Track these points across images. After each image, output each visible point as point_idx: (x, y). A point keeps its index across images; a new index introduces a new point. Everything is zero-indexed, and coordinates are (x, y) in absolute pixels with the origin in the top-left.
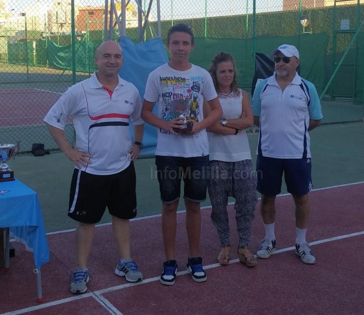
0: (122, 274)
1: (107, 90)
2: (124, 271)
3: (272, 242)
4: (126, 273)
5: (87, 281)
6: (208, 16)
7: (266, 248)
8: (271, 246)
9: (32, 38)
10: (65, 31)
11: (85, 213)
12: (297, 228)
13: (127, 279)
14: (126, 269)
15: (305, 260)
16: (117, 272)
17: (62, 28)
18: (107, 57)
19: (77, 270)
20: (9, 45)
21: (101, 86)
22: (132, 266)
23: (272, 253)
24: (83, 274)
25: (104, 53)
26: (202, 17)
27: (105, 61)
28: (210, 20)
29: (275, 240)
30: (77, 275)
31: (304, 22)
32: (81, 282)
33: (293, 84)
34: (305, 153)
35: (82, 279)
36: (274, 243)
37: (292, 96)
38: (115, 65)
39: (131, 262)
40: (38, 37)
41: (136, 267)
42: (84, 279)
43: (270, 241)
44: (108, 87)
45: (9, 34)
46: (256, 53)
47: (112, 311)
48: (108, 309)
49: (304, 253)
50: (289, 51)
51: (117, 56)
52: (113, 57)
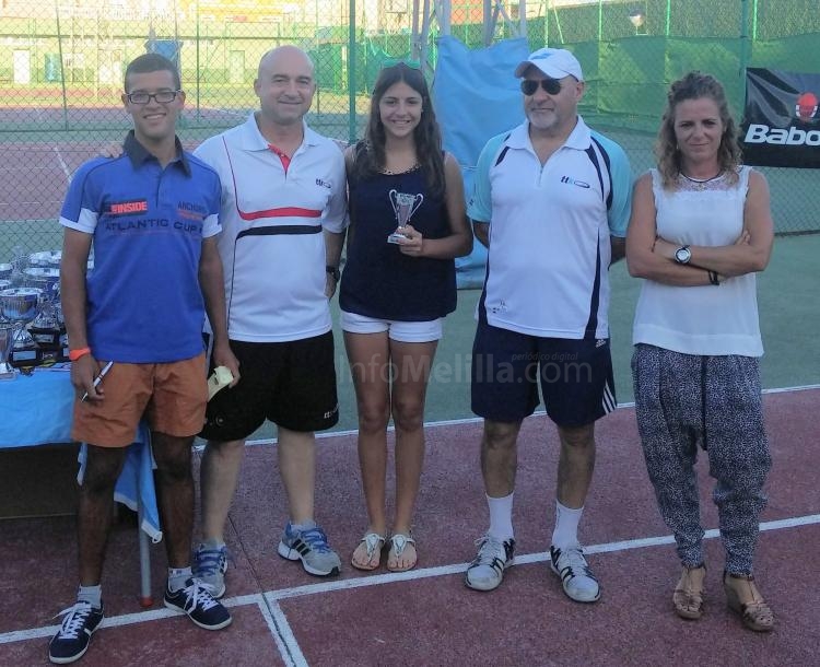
0: (295, 555)
1: (279, 154)
2: (299, 550)
3: (506, 545)
4: (303, 554)
5: (225, 570)
7: (490, 561)
8: (502, 555)
11: (221, 420)
13: (307, 567)
14: (303, 545)
15: (572, 592)
16: (284, 550)
18: (280, 81)
19: (202, 547)
21: (265, 144)
22: (316, 538)
24: (216, 555)
25: (275, 73)
27: (276, 89)
30: (203, 557)
32: (212, 573)
33: (570, 148)
34: (592, 325)
36: (509, 548)
37: (565, 180)
38: (299, 100)
39: (314, 530)
41: (325, 540)
42: (219, 567)
43: (501, 542)
44: (280, 147)
46: (749, 69)
47: (286, 645)
48: (279, 638)
49: (570, 573)
50: (557, 63)
51: (302, 80)
52: (292, 82)
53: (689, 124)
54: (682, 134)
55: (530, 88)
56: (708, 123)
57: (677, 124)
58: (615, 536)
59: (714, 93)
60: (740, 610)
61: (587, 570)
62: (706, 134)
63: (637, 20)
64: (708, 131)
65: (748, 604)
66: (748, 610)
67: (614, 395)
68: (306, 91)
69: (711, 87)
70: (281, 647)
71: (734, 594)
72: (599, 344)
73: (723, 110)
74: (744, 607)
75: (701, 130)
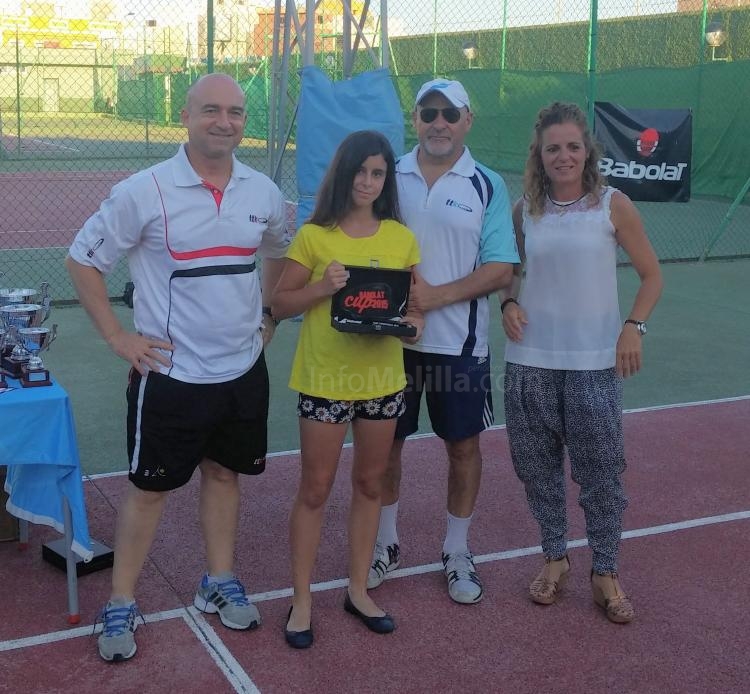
0: (211, 608)
1: (212, 190)
2: (216, 603)
3: (389, 549)
4: (220, 607)
6: (510, 24)
8: (385, 558)
9: (163, 69)
10: (229, 56)
11: (162, 471)
12: (449, 515)
13: (224, 621)
14: (220, 599)
15: (454, 594)
16: (200, 602)
17: (223, 49)
18: (211, 111)
19: (110, 605)
20: (121, 84)
21: (199, 180)
22: (235, 591)
23: (386, 577)
24: (125, 613)
25: (205, 103)
26: (496, 27)
27: (207, 120)
28: (515, 33)
29: (396, 546)
30: (110, 616)
31: (714, 38)
32: (122, 633)
33: (456, 174)
35: (124, 626)
36: (393, 552)
37: (450, 202)
39: (232, 583)
40: (176, 67)
42: (129, 625)
43: (385, 547)
44: (213, 181)
45: (121, 62)
46: (596, 103)
47: (217, 653)
48: (210, 648)
49: (455, 576)
50: (456, 94)
51: (235, 111)
52: (225, 112)
53: (555, 148)
54: (548, 158)
55: (428, 116)
56: (573, 147)
57: (544, 148)
58: (511, 545)
59: (578, 119)
60: (604, 605)
61: (472, 575)
62: (571, 157)
63: (470, 52)
64: (573, 155)
65: (611, 598)
66: (611, 604)
67: (492, 411)
68: (239, 123)
69: (575, 114)
70: (214, 654)
71: (599, 591)
72: (480, 361)
73: (586, 135)
74: (607, 602)
75: (566, 154)
